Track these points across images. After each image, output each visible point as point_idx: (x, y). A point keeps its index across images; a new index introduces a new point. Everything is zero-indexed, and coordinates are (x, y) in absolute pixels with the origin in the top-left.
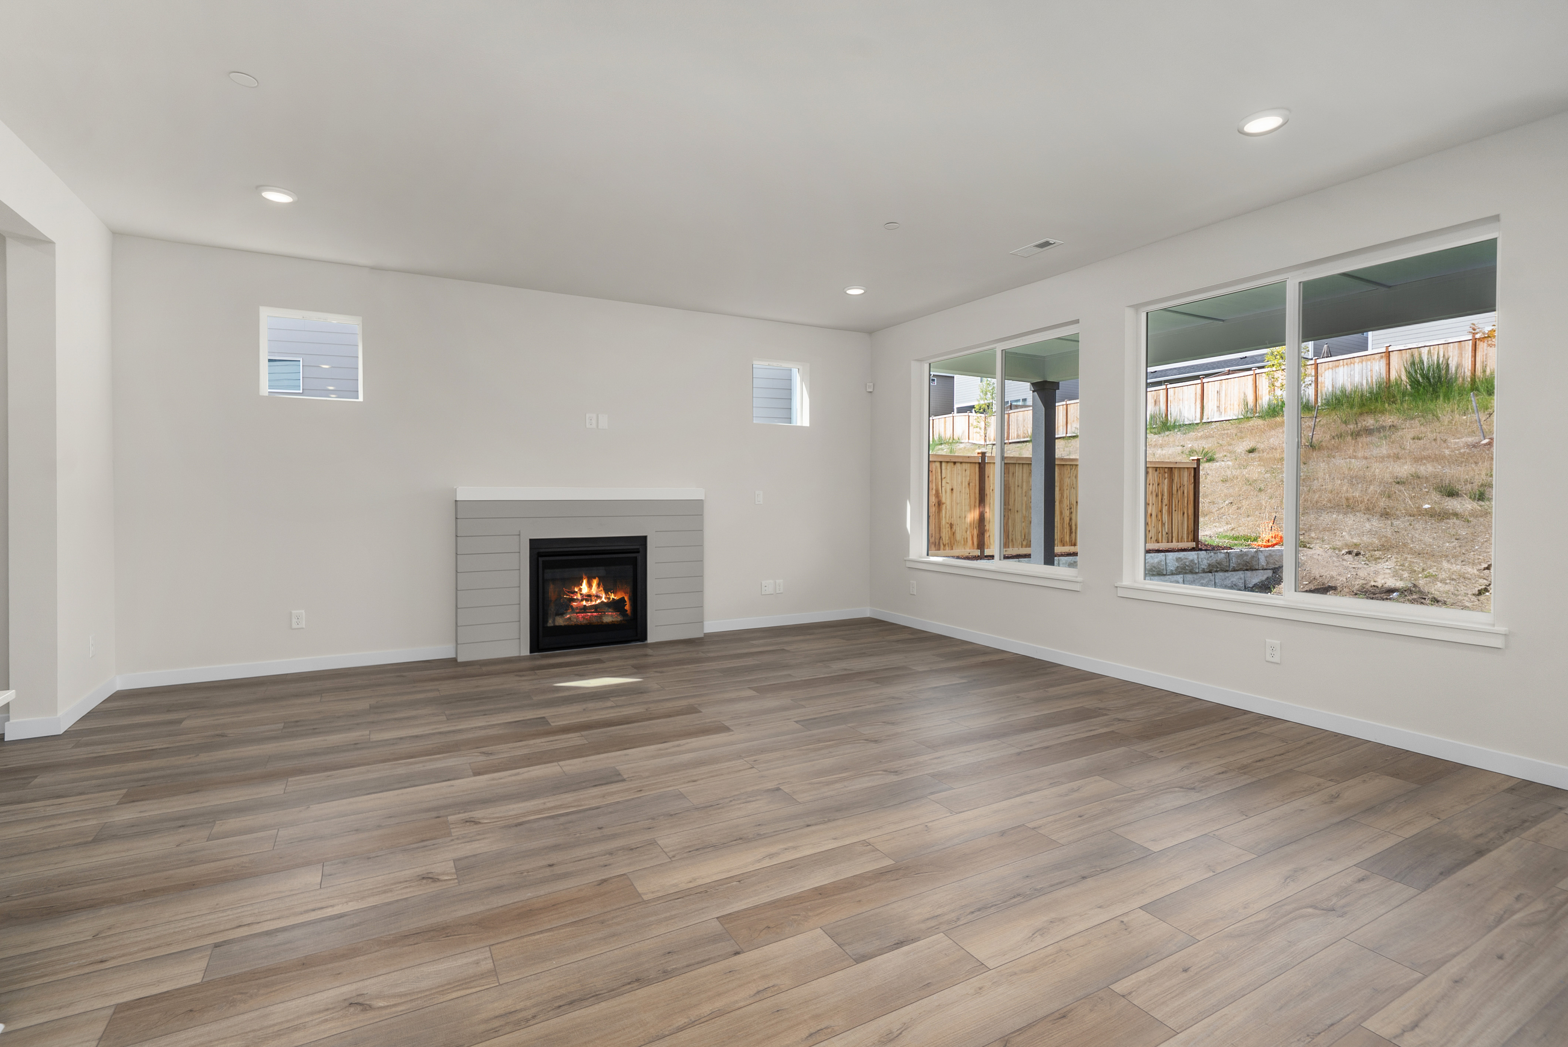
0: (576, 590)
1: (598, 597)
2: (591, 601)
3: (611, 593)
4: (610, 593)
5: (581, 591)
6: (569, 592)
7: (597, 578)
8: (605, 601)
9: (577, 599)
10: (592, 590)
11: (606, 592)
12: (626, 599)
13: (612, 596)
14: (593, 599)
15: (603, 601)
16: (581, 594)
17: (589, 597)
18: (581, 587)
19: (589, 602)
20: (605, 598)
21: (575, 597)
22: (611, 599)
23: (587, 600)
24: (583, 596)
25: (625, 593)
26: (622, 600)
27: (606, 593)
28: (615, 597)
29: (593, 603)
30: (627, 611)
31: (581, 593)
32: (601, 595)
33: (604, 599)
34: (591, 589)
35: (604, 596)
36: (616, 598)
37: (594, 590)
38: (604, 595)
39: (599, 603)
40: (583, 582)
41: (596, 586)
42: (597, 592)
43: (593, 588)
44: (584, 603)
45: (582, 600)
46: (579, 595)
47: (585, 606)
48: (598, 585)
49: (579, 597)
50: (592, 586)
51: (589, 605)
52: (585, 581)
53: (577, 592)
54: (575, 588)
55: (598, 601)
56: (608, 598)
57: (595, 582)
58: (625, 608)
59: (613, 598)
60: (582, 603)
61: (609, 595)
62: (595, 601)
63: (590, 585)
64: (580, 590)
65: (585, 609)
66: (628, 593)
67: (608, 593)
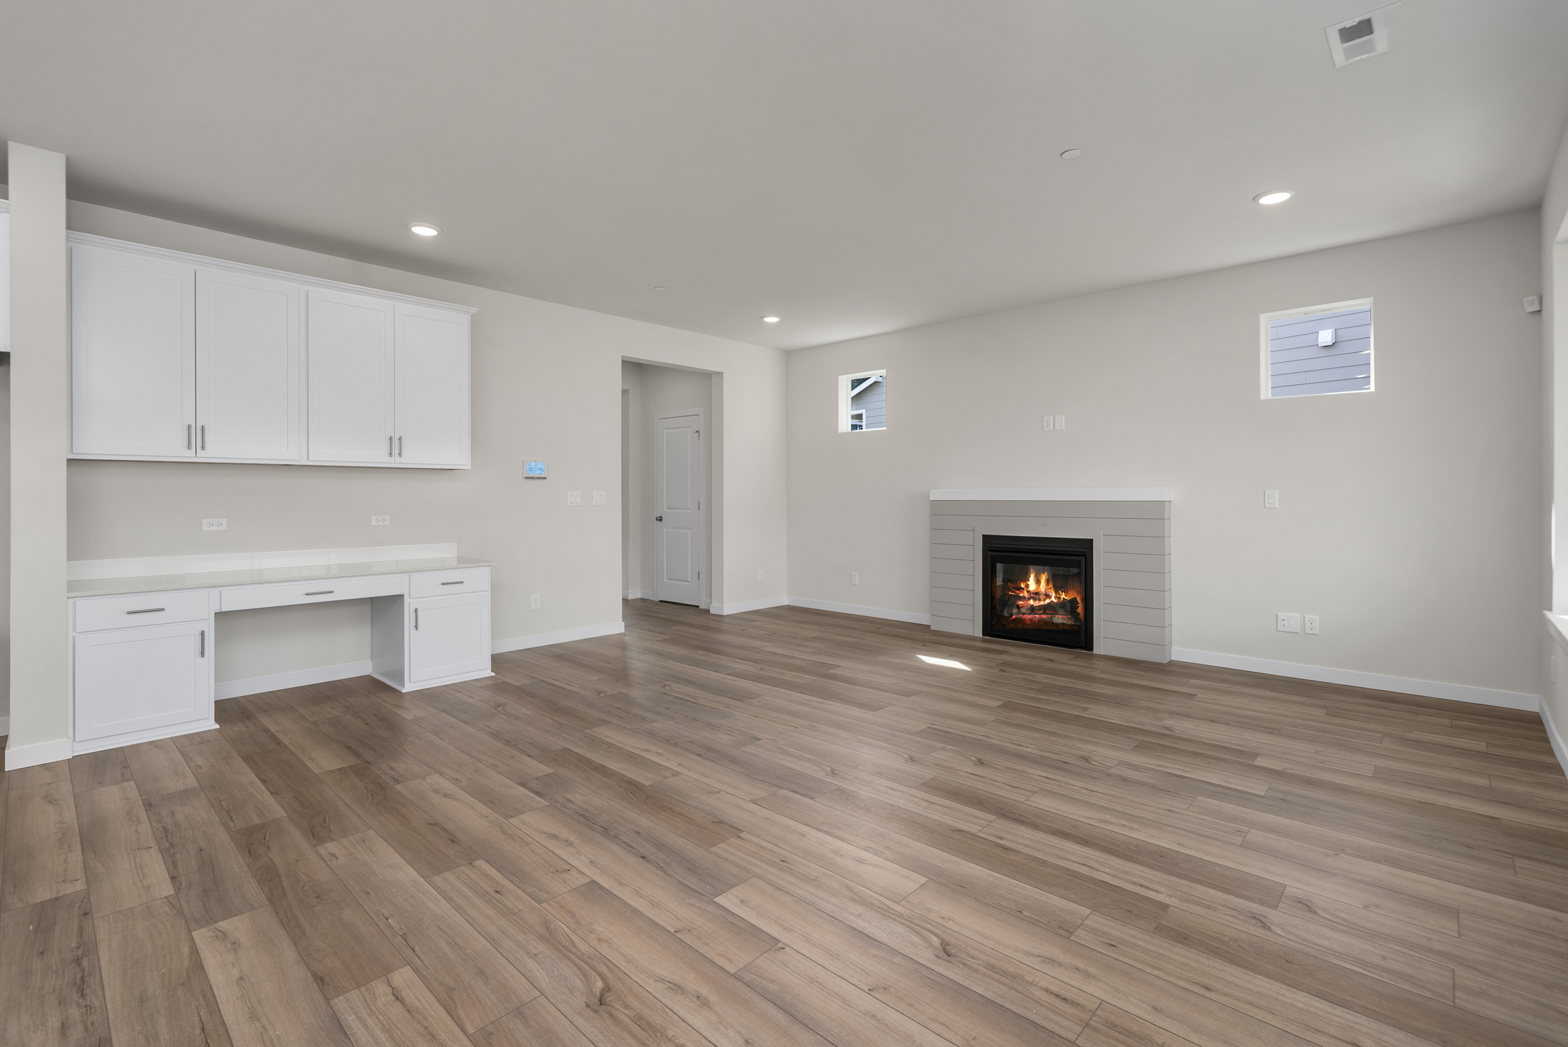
0: (1023, 586)
1: (1048, 596)
2: (1040, 600)
3: (1062, 592)
4: (1060, 592)
5: (1028, 588)
6: (1014, 588)
7: (1046, 573)
8: (1055, 601)
9: (1024, 597)
10: (1041, 587)
11: (1057, 589)
12: (1079, 600)
13: (1063, 596)
14: (1042, 597)
15: (1052, 601)
16: (1028, 592)
17: (1036, 595)
18: (1028, 583)
19: (1037, 602)
20: (1055, 598)
21: (1022, 595)
22: (1062, 599)
23: (1035, 600)
24: (1030, 594)
25: (1080, 593)
26: (1073, 601)
27: (1056, 592)
28: (1066, 596)
29: (1042, 603)
30: (1081, 616)
31: (1028, 589)
32: (1050, 594)
33: (1053, 599)
35: (1053, 595)
36: (1067, 598)
37: (1043, 587)
38: (1054, 593)
39: (1048, 603)
40: (1030, 576)
41: (1045, 582)
42: (1046, 590)
43: (1041, 585)
44: (1031, 602)
45: (1029, 599)
46: (1026, 592)
47: (1032, 605)
48: (1048, 581)
49: (1026, 594)
50: (1041, 582)
51: (1038, 604)
52: (1033, 576)
53: (1023, 589)
54: (1022, 584)
55: (1048, 601)
56: (1058, 598)
57: (1043, 578)
58: (1078, 611)
59: (1064, 598)
60: (1029, 602)
61: (1059, 594)
62: (1044, 601)
63: (1038, 582)
64: (1027, 586)
65: (1033, 609)
66: (1077, 593)
67: (1058, 592)
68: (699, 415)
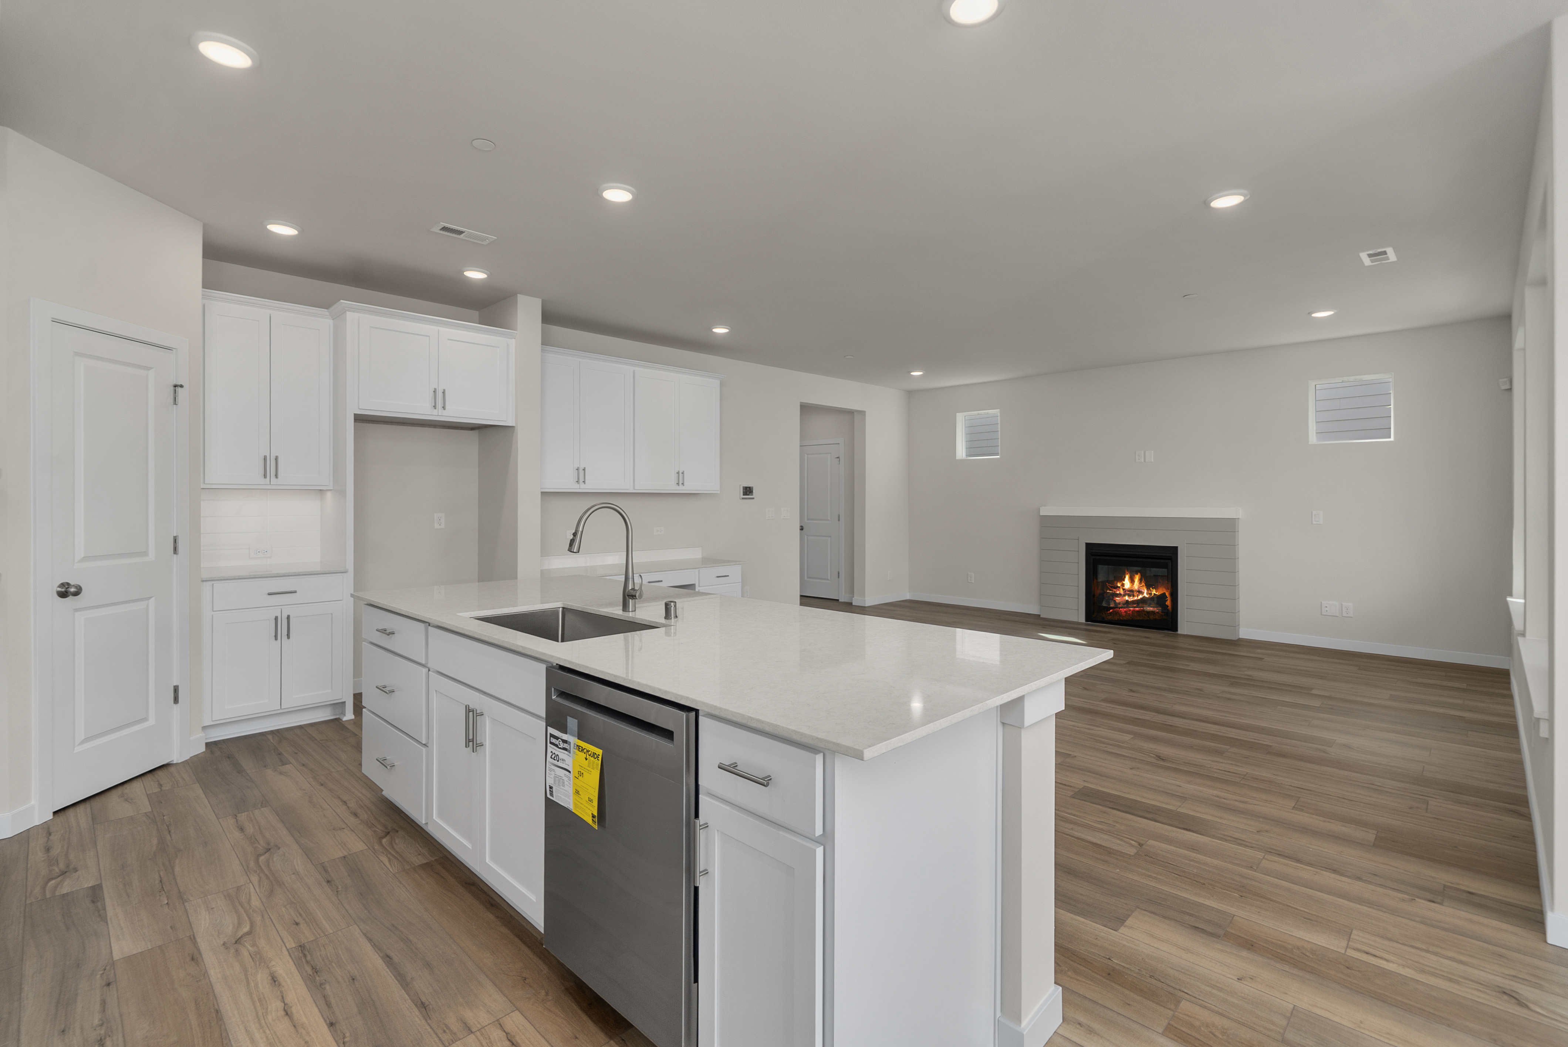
0: (1119, 585)
1: (1140, 592)
2: (1134, 596)
3: (1153, 588)
4: (1151, 589)
6: (1111, 587)
7: (1139, 574)
8: (1147, 596)
9: (1120, 594)
11: (1148, 587)
12: (1167, 594)
13: (1154, 592)
14: (1136, 594)
15: (1145, 596)
16: (1124, 589)
17: (1131, 592)
18: (1124, 582)
19: (1131, 597)
20: (1147, 594)
21: (1118, 592)
22: (1153, 594)
23: (1129, 596)
24: (1125, 592)
25: (1167, 589)
26: (1164, 595)
27: (1148, 589)
28: (1156, 592)
29: (1136, 598)
30: (1168, 606)
32: (1143, 591)
33: (1145, 595)
34: (1134, 585)
35: (1146, 591)
36: (1157, 594)
37: (1136, 585)
38: (1146, 590)
39: (1141, 598)
40: (1125, 577)
41: (1138, 581)
42: (1139, 588)
44: (1127, 598)
45: (1125, 595)
46: (1121, 590)
47: (1128, 600)
48: (1140, 581)
49: (1122, 592)
50: (1134, 582)
51: (1132, 599)
52: (1127, 577)
53: (1119, 587)
54: (1118, 583)
55: (1140, 596)
56: (1149, 593)
57: (1137, 578)
58: (1165, 603)
59: (1154, 594)
60: (1124, 598)
61: (1150, 590)
62: (1138, 597)
63: (1132, 581)
64: (1123, 585)
65: (1128, 603)
66: (1164, 589)
67: (1150, 589)
68: (839, 444)
